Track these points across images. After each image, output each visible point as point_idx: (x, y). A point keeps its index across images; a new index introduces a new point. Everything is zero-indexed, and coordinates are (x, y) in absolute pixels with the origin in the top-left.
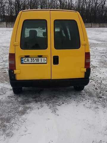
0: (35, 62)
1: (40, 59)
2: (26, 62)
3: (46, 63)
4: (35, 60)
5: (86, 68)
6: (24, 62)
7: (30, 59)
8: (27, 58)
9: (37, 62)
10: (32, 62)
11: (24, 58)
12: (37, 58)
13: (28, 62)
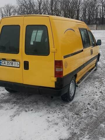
0: (10, 65)
1: (14, 62)
2: (3, 65)
3: (19, 67)
4: (10, 64)
5: (56, 78)
6: (2, 65)
7: (6, 62)
8: (4, 61)
9: (12, 66)
10: (8, 65)
11: (2, 61)
12: (12, 62)
13: (5, 65)
